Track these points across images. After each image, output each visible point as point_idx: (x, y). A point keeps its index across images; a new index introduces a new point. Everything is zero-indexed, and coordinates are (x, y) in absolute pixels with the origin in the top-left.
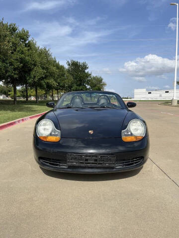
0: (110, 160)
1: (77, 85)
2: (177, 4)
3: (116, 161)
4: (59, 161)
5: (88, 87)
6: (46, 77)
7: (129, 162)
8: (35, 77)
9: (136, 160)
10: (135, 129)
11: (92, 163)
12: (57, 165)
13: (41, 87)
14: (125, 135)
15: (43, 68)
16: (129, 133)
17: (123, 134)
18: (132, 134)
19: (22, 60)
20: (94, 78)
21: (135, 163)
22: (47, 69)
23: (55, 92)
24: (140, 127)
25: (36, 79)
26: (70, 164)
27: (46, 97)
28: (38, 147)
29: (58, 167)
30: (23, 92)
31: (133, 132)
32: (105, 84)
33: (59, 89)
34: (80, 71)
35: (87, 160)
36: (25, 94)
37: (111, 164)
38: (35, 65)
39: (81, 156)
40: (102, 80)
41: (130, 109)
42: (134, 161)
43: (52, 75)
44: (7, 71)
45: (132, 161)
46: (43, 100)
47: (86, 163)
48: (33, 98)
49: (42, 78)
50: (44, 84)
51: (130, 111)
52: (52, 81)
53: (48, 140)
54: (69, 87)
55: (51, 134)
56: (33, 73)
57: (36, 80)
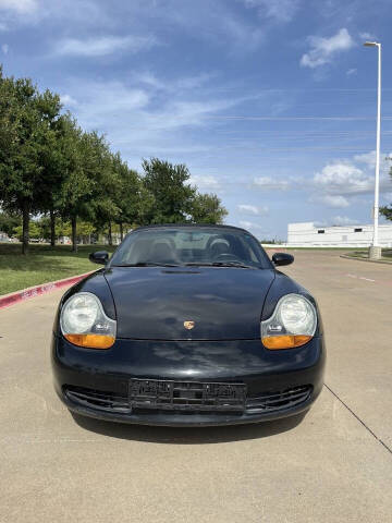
0: (234, 394)
1: (165, 214)
2: (379, 45)
3: (248, 395)
4: (111, 395)
5: (188, 217)
6: (96, 195)
7: (279, 397)
8: (70, 194)
9: (294, 394)
10: (292, 318)
11: (190, 402)
12: (106, 405)
13: (85, 216)
14: (269, 332)
15: (90, 176)
16: (279, 328)
17: (263, 330)
18: (284, 331)
19: (42, 159)
20: (201, 198)
21: (293, 400)
22: (98, 177)
23: (115, 226)
24: (304, 313)
25: (74, 200)
26: (137, 404)
27: (97, 238)
28: (63, 360)
29: (108, 409)
30: (44, 227)
31: (286, 326)
32: (224, 213)
33: (126, 221)
34: (173, 183)
35: (176, 394)
36: (49, 231)
37: (235, 403)
38: (71, 169)
39: (164, 384)
40: (217, 204)
41: (279, 268)
42: (289, 395)
43: (109, 190)
44: (7, 182)
45: (285, 396)
46: (89, 244)
47: (175, 402)
48: (67, 241)
49: (87, 198)
50: (91, 210)
51: (280, 273)
52: (108, 204)
53: (85, 343)
54: (146, 217)
55: (93, 330)
56: (67, 186)
57: (72, 202)
